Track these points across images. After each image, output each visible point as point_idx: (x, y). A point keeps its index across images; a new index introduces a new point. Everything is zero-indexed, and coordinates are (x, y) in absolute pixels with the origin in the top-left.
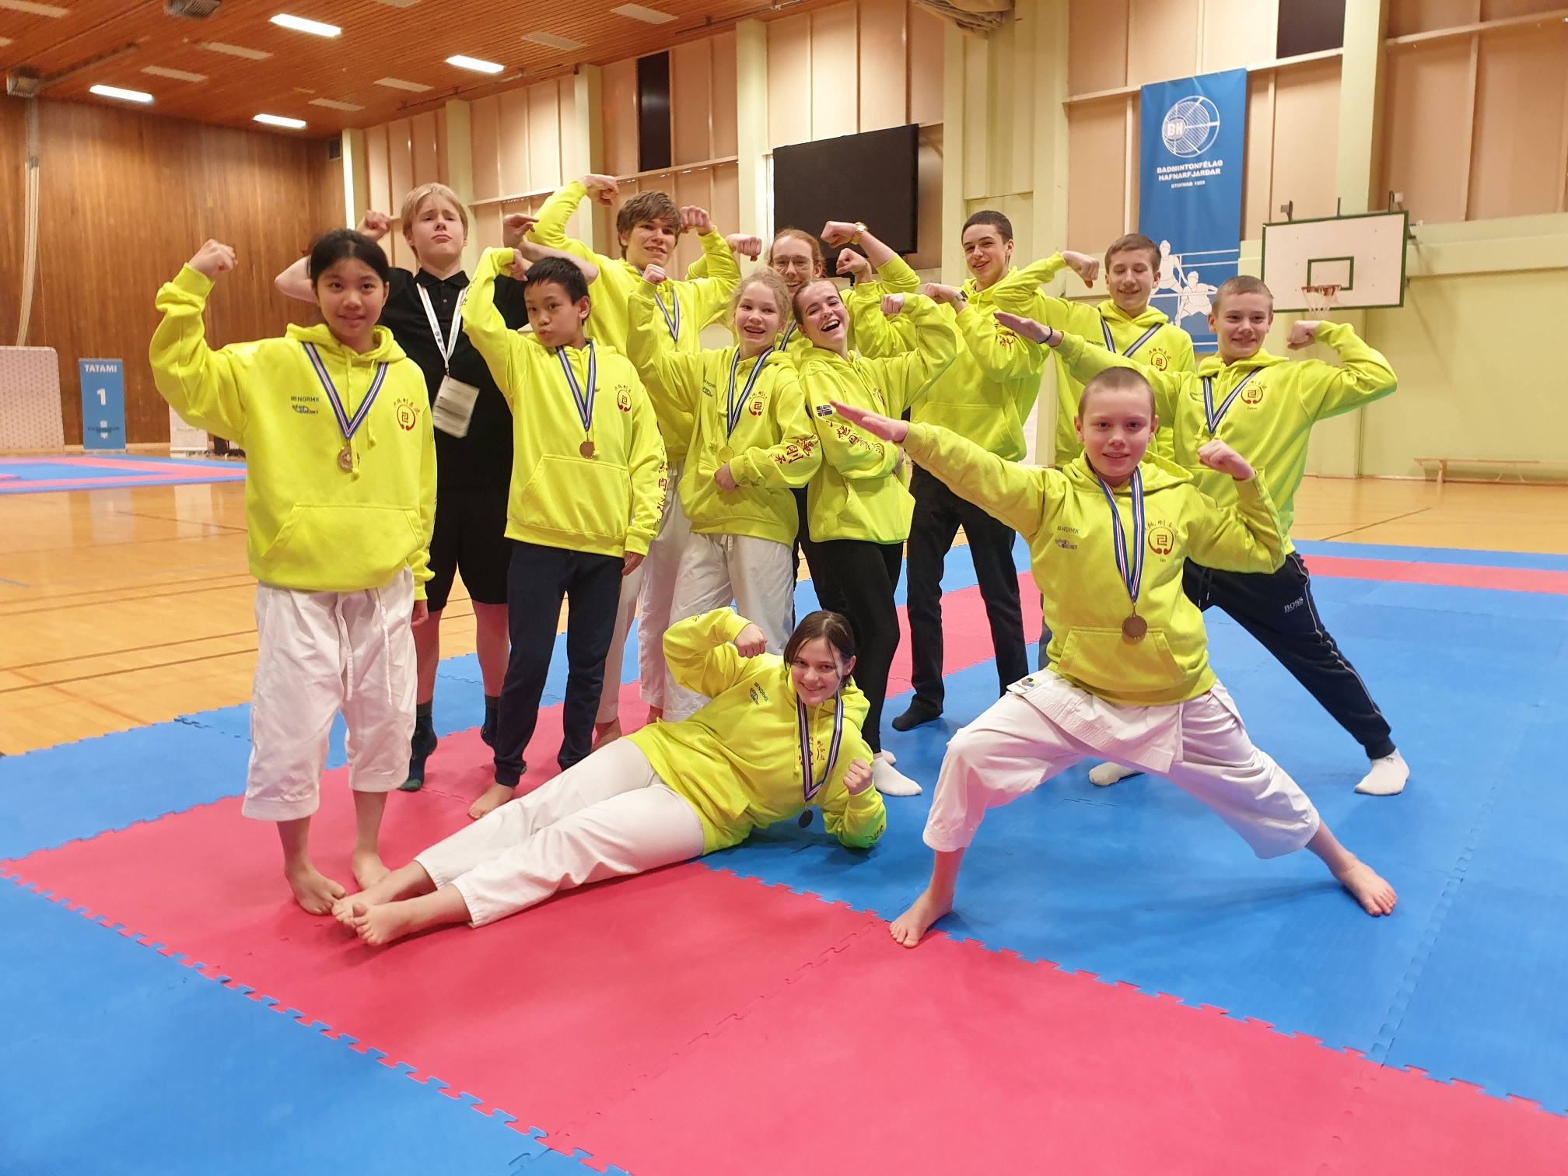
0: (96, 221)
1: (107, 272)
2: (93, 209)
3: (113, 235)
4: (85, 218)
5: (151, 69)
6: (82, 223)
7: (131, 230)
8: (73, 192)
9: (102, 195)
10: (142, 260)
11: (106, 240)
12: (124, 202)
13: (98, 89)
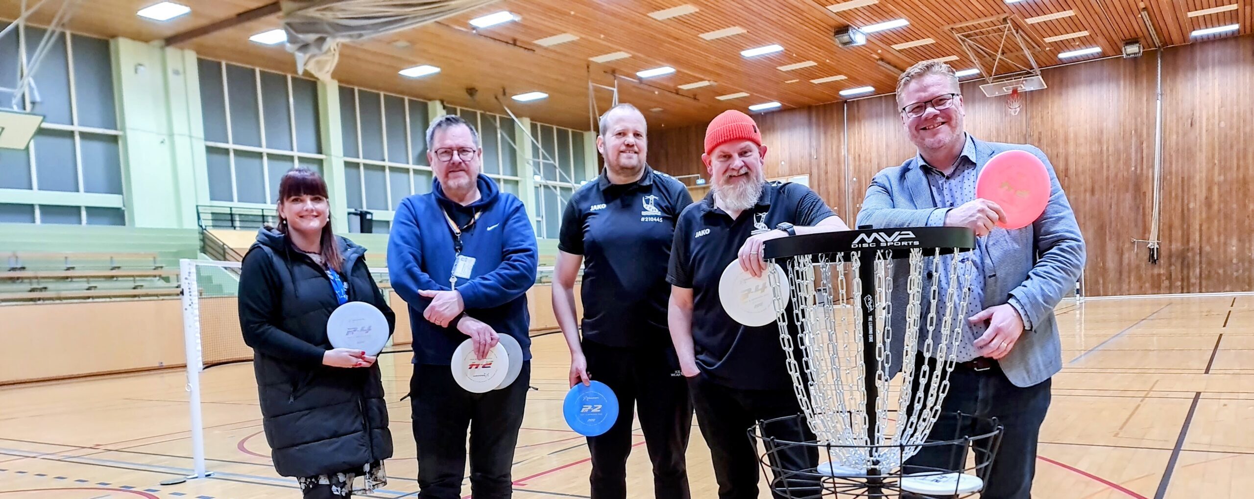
0: (1210, 127)
1: (1215, 164)
2: (1208, 119)
3: (1223, 136)
4: (1201, 128)
5: (1191, 14)
6: (1198, 131)
7: (1238, 129)
8: (1193, 110)
9: (1217, 108)
10: (1245, 149)
11: (1216, 139)
12: (1235, 107)
13: (1196, 33)
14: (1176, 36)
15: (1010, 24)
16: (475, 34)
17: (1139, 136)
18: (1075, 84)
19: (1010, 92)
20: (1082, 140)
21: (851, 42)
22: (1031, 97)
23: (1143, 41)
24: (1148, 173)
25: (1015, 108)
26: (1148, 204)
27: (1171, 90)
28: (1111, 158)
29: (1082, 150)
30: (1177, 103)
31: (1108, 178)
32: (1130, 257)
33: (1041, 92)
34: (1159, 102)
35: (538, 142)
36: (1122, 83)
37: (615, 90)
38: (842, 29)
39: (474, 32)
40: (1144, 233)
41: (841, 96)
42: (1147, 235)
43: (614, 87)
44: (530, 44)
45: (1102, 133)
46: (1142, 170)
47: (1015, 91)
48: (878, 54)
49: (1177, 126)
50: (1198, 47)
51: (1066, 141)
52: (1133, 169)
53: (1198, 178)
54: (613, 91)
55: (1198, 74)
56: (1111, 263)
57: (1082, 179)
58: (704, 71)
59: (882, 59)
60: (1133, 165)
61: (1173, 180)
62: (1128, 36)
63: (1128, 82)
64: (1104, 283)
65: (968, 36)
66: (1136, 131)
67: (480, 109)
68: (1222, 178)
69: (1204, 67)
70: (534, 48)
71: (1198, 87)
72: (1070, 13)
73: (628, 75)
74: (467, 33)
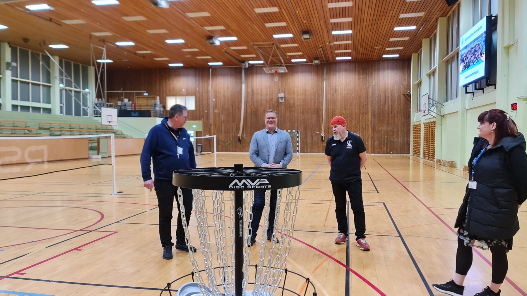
0: (341, 93)
1: (343, 107)
2: (340, 90)
3: (345, 97)
4: (338, 93)
5: (336, 52)
6: (337, 94)
7: (350, 94)
8: (336, 86)
9: (343, 86)
10: (352, 102)
11: (343, 98)
12: (349, 87)
13: (337, 58)
14: (331, 59)
15: (275, 46)
16: (28, 13)
17: (318, 94)
18: (297, 72)
19: (274, 72)
20: (299, 93)
21: (214, 43)
22: (282, 75)
23: (320, 59)
24: (321, 107)
25: (276, 79)
26: (321, 119)
27: (329, 78)
28: (309, 101)
29: (299, 97)
30: (331, 84)
31: (308, 108)
32: (315, 139)
33: (285, 74)
34: (325, 82)
35: (62, 68)
36: (313, 74)
37: (105, 49)
38: (210, 38)
39: (28, 12)
40: (320, 130)
41: (208, 65)
42: (321, 131)
43: (104, 47)
44: (59, 22)
45: (306, 91)
46: (319, 106)
47: (276, 72)
48: (224, 50)
49: (331, 92)
50: (338, 63)
51: (294, 93)
52: (316, 106)
53: (337, 111)
54: (103, 50)
55: (337, 74)
56: (309, 141)
57: (299, 108)
58: (148, 46)
59: (226, 52)
60: (316, 104)
61: (329, 111)
62: (315, 56)
63: (315, 75)
64: (307, 148)
65: (260, 48)
66: (317, 92)
67: (30, 49)
68: (345, 112)
69: (340, 71)
70: (61, 24)
71: (337, 78)
72: (296, 45)
73: (111, 43)
74: (24, 11)
